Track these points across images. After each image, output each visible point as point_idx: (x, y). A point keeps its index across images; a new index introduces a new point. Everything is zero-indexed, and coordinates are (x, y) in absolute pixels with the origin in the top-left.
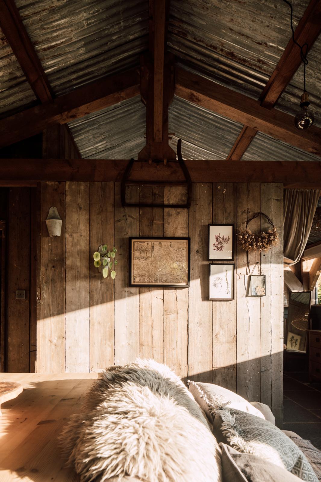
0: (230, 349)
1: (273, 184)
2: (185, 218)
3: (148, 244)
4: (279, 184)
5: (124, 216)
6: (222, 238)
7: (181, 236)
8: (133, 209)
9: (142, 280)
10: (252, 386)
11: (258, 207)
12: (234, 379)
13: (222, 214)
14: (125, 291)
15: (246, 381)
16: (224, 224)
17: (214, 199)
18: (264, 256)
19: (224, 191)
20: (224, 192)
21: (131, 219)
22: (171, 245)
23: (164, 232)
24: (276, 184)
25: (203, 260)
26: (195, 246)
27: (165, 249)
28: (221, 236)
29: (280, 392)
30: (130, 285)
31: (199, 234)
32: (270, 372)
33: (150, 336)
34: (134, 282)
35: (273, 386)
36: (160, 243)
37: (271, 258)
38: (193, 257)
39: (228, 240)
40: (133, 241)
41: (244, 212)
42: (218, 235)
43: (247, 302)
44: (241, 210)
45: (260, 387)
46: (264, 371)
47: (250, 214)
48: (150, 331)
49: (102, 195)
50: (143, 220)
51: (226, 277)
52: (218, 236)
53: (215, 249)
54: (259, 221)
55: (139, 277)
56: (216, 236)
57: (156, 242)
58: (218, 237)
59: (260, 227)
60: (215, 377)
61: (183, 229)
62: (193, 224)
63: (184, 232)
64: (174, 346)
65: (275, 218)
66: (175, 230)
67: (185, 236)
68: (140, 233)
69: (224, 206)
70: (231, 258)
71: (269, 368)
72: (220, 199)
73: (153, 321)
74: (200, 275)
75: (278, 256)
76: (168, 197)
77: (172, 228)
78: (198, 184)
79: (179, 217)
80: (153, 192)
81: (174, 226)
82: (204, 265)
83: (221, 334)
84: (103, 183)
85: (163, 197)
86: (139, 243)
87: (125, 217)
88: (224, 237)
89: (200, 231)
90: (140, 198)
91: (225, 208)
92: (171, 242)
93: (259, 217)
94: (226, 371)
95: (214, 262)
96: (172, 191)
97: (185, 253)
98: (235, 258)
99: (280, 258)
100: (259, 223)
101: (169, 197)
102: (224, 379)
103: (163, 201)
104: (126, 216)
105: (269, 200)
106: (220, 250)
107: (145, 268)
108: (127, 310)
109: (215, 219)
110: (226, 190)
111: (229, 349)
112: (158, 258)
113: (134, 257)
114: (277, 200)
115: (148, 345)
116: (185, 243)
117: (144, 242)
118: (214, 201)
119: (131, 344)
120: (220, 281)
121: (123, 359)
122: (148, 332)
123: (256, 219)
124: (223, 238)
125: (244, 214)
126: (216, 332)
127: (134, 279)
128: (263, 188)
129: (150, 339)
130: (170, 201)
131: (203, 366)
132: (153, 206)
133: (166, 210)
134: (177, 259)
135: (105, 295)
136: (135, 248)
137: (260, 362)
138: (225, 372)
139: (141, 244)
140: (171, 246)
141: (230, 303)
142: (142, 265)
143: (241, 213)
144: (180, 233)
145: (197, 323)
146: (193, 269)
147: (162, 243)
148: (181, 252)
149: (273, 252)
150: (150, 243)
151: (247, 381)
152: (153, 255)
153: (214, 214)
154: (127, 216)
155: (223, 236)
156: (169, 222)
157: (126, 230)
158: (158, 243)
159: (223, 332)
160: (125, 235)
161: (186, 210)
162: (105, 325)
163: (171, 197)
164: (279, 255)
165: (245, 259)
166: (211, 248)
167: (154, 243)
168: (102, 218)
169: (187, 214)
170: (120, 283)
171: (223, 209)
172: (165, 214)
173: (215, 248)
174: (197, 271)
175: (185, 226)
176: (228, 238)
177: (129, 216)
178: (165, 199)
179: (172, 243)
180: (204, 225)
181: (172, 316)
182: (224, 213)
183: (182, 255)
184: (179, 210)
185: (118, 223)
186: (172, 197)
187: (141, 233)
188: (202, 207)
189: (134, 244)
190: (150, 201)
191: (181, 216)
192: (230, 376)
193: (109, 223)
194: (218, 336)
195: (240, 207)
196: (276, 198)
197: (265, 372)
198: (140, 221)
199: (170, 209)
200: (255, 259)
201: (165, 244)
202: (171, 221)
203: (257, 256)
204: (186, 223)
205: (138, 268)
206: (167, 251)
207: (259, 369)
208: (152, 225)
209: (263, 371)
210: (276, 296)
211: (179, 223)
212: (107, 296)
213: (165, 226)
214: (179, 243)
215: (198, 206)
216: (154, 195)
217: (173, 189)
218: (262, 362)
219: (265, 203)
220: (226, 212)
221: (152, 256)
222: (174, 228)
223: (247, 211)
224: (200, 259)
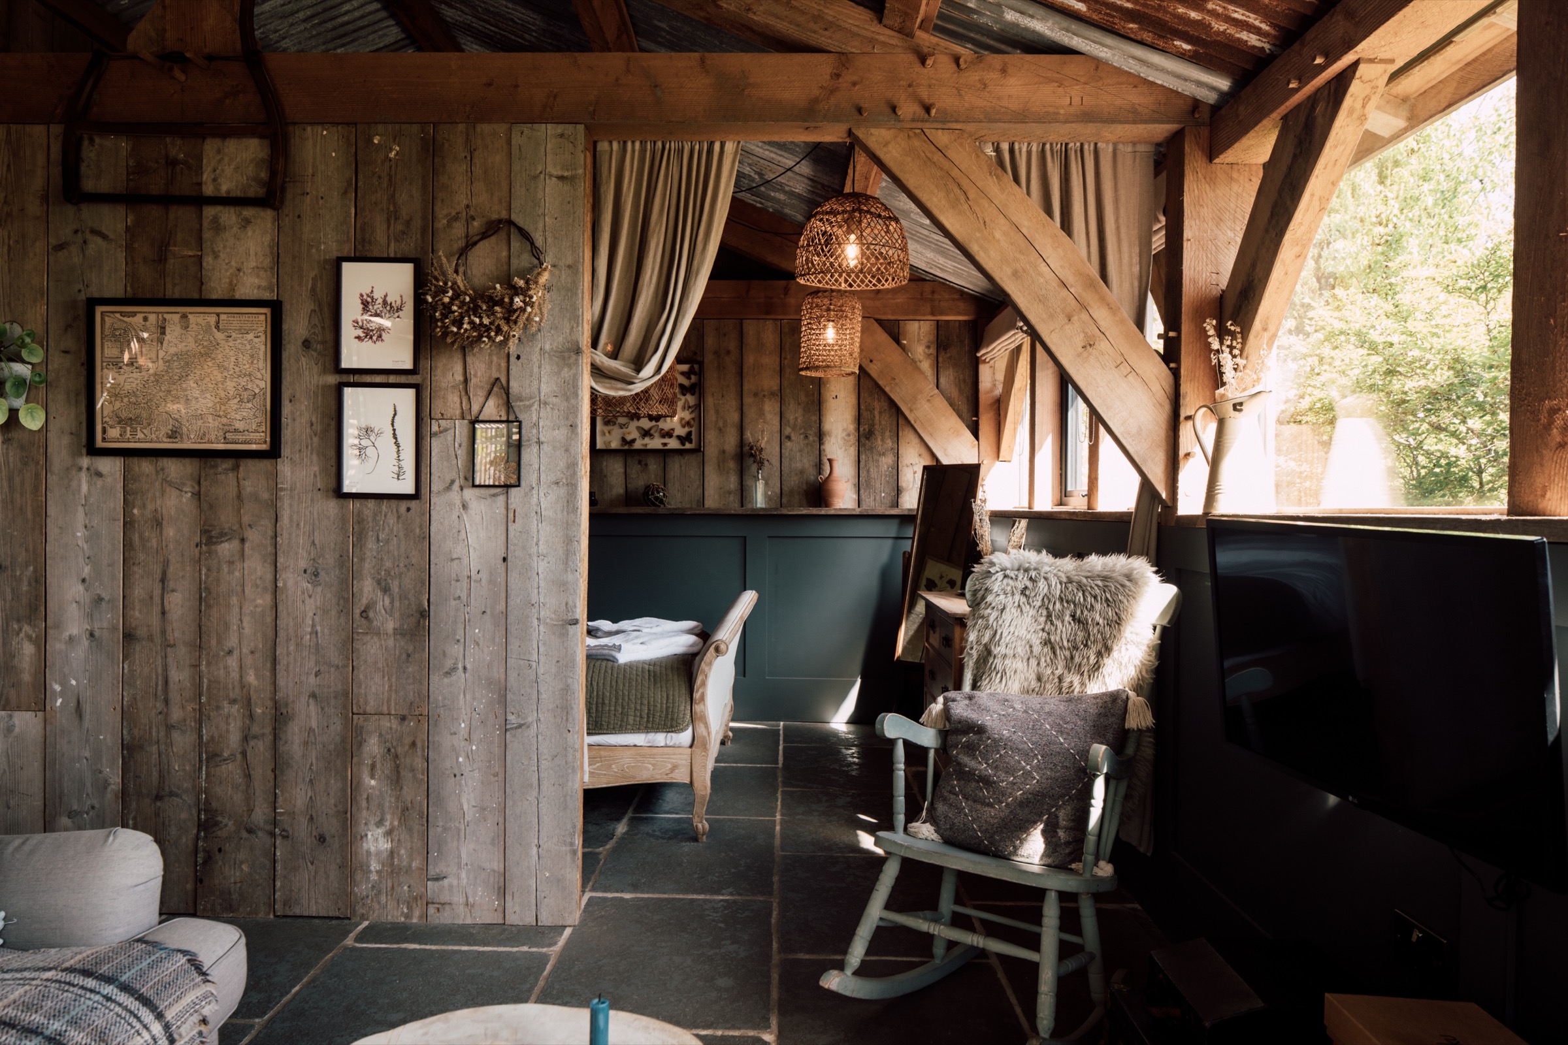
0: (408, 656)
1: (549, 126)
2: (267, 239)
3: (145, 319)
4: (571, 127)
5: (76, 232)
6: (380, 301)
7: (254, 294)
8: (105, 210)
9: (128, 433)
10: (476, 774)
11: (500, 202)
12: (419, 753)
13: (385, 226)
14: (80, 469)
15: (457, 759)
16: (392, 255)
17: (360, 176)
18: (518, 357)
19: (391, 152)
20: (392, 155)
21: (99, 240)
22: (218, 322)
23: (202, 284)
24: (560, 129)
25: (324, 371)
26: (297, 326)
27: (200, 337)
28: (378, 295)
29: (565, 796)
30: (93, 451)
31: (313, 289)
32: (533, 730)
33: (156, 609)
34: (104, 439)
35: (542, 775)
36: (184, 316)
37: (540, 367)
38: (292, 360)
39: (399, 309)
40: (99, 310)
41: (456, 218)
42: (368, 291)
43: (464, 506)
44: (445, 212)
45: (501, 775)
46: (516, 728)
47: (476, 224)
48: (157, 592)
49: (9, 166)
50: (136, 245)
51: (393, 425)
52: (368, 295)
53: (358, 338)
54: (505, 248)
55: (119, 423)
56: (362, 295)
57: (173, 316)
58: (369, 299)
59: (505, 267)
60: (360, 744)
61: (262, 273)
62: (294, 258)
63: (264, 284)
64: (232, 641)
65: (555, 238)
66: (237, 276)
67: (267, 296)
68: (129, 285)
69: (392, 198)
70: (408, 365)
71: (530, 719)
72: (380, 177)
73: (166, 564)
74: (314, 420)
75: (564, 359)
76: (215, 171)
77: (227, 271)
78: (309, 129)
79: (250, 234)
80: (167, 156)
81: (233, 263)
82: (325, 387)
83: (379, 606)
84: (13, 127)
85: (199, 170)
86: (118, 315)
87: (79, 234)
88: (389, 300)
89: (314, 279)
90: (128, 174)
91: (394, 204)
92: (218, 315)
93: (502, 234)
94: (394, 726)
95: (357, 378)
96: (226, 150)
97: (263, 348)
98: (425, 364)
99: (570, 366)
100: (505, 254)
101: (218, 172)
102: (389, 750)
103: (200, 184)
104: (83, 232)
105: (535, 178)
106: (375, 338)
107: (136, 396)
108: (86, 527)
109: (364, 240)
110: (398, 148)
111: (404, 656)
112: (176, 364)
113: (102, 362)
114: (561, 178)
115: (150, 638)
116: (262, 318)
117: (134, 314)
118: (360, 184)
119: (97, 634)
120: (373, 439)
121: (74, 682)
122: (151, 598)
123: (493, 239)
124: (385, 302)
125: (457, 225)
126: (364, 601)
127: (104, 431)
128: (517, 140)
129: (155, 621)
130: (220, 185)
131: (323, 709)
132: (168, 200)
133: (209, 212)
134: (237, 369)
135: (17, 480)
136: (107, 332)
137: (503, 700)
138: (391, 728)
139: (126, 319)
140: (217, 327)
141: (408, 509)
142: (127, 387)
143: (445, 221)
144: (251, 285)
145: (305, 571)
146: (291, 401)
147: (190, 316)
148: (248, 347)
149: (547, 347)
150: (152, 318)
151: (461, 759)
152: (161, 354)
153: (358, 225)
154: (88, 231)
155: (386, 296)
156: (216, 250)
157: (82, 274)
158: (178, 316)
159: (387, 601)
160: (80, 291)
161: (268, 215)
162: (18, 573)
163: (223, 171)
164: (566, 355)
165: (458, 368)
166: (348, 333)
167: (165, 316)
168: (9, 238)
169: (273, 224)
170: (66, 440)
171: (388, 209)
172: (205, 224)
173: (360, 333)
174: (303, 408)
175: (267, 262)
176: (399, 303)
177: (94, 232)
178: (205, 177)
179: (223, 317)
180: (326, 261)
181: (226, 549)
182: (392, 222)
183: (252, 356)
184: (248, 212)
185: (60, 253)
186: (228, 170)
187: (132, 286)
188: (321, 202)
189: (103, 320)
190: (156, 185)
191: (254, 231)
192: (408, 740)
193: (31, 255)
194: (371, 614)
195: (443, 200)
196: (560, 173)
197: (520, 730)
198: (129, 248)
199: (219, 208)
200: (490, 368)
201: (200, 319)
202: (225, 247)
203: (495, 358)
204: (272, 253)
205: (116, 395)
206: (205, 343)
207: (501, 720)
208: (166, 259)
209: (511, 729)
210: (555, 487)
211: (248, 254)
212: (23, 483)
213: (204, 264)
214: (243, 318)
215: (308, 199)
216: (172, 163)
217: (232, 145)
218: (508, 697)
219: (524, 189)
220: (396, 219)
221: (160, 356)
222: (231, 271)
223: (464, 214)
224: (315, 370)
